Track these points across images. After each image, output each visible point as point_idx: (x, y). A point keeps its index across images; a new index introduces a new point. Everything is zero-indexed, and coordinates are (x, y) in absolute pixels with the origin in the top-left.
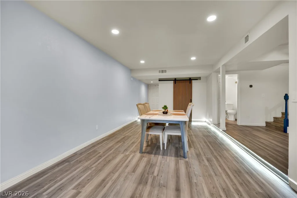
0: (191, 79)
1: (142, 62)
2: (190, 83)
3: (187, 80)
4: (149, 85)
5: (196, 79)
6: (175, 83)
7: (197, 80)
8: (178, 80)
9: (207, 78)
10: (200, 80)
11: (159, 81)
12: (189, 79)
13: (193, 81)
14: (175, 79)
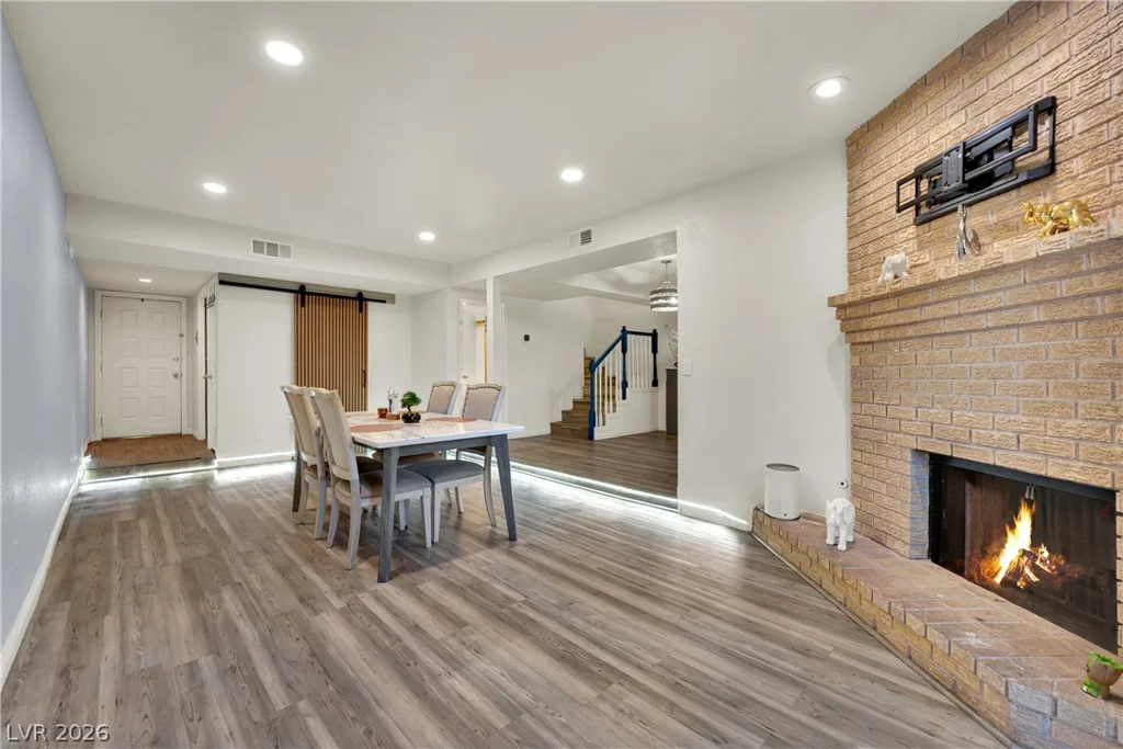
0: (365, 295)
1: (215, 188)
2: (361, 310)
3: (350, 298)
4: (98, 295)
5: (381, 300)
6: (303, 304)
7: (384, 302)
8: (309, 293)
9: (417, 302)
10: (394, 303)
11: (221, 282)
12: (354, 295)
13: (370, 303)
14: (302, 287)
